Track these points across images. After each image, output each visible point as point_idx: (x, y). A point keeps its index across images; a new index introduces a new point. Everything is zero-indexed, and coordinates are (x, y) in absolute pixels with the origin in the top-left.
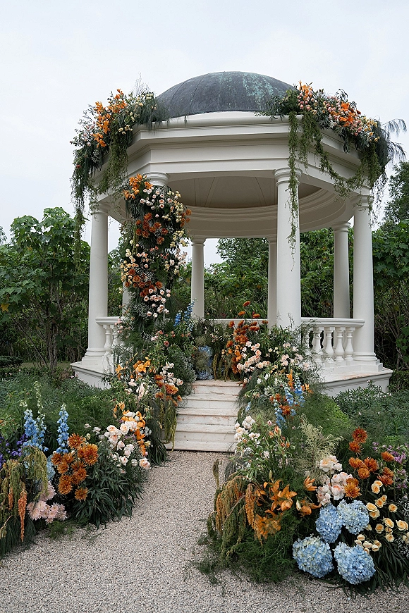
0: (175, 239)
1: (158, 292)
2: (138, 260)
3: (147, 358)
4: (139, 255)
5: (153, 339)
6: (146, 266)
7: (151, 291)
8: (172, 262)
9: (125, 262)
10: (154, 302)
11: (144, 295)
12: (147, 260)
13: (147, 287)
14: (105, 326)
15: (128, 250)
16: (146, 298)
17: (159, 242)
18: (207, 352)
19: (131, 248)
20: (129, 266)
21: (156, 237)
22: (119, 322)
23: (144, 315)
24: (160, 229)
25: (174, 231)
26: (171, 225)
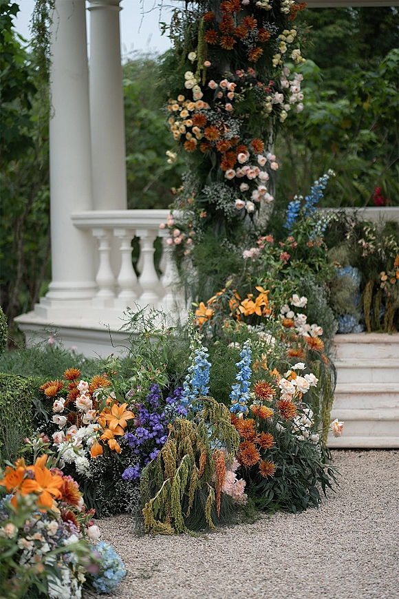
0: (284, 49)
1: (253, 161)
2: (208, 95)
3: (259, 289)
4: (212, 84)
5: (247, 254)
6: (229, 106)
7: (242, 157)
8: (279, 97)
9: (181, 98)
10: (245, 179)
11: (228, 167)
12: (231, 95)
13: (235, 150)
14: (98, 233)
15: (189, 75)
16: (230, 174)
17: (254, 57)
18: (352, 277)
19: (193, 67)
20: (190, 106)
21: (246, 47)
22: (170, 222)
23: (227, 207)
24: (255, 32)
25: (280, 32)
26: (271, 20)
